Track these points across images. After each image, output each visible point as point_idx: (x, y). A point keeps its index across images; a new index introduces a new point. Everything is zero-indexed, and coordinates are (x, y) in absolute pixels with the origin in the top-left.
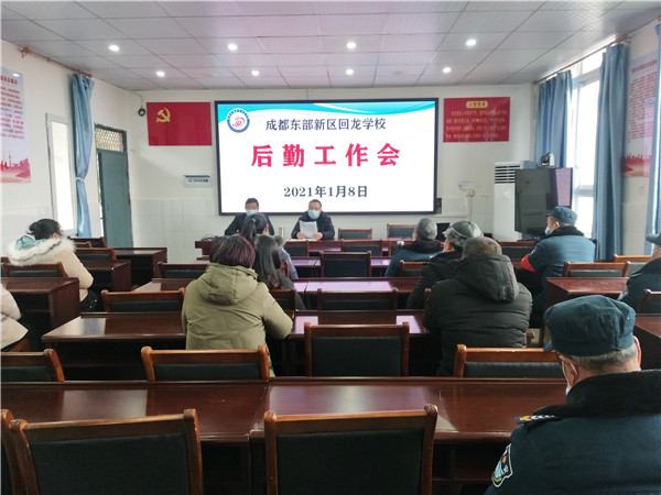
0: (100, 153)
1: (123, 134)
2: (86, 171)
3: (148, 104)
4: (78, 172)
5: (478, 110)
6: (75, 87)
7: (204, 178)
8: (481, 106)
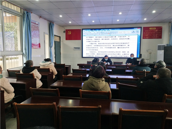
0: (55, 42)
1: (60, 37)
2: (52, 46)
3: (66, 30)
4: (50, 46)
5: (153, 30)
6: (50, 26)
7: (79, 48)
8: (154, 29)
